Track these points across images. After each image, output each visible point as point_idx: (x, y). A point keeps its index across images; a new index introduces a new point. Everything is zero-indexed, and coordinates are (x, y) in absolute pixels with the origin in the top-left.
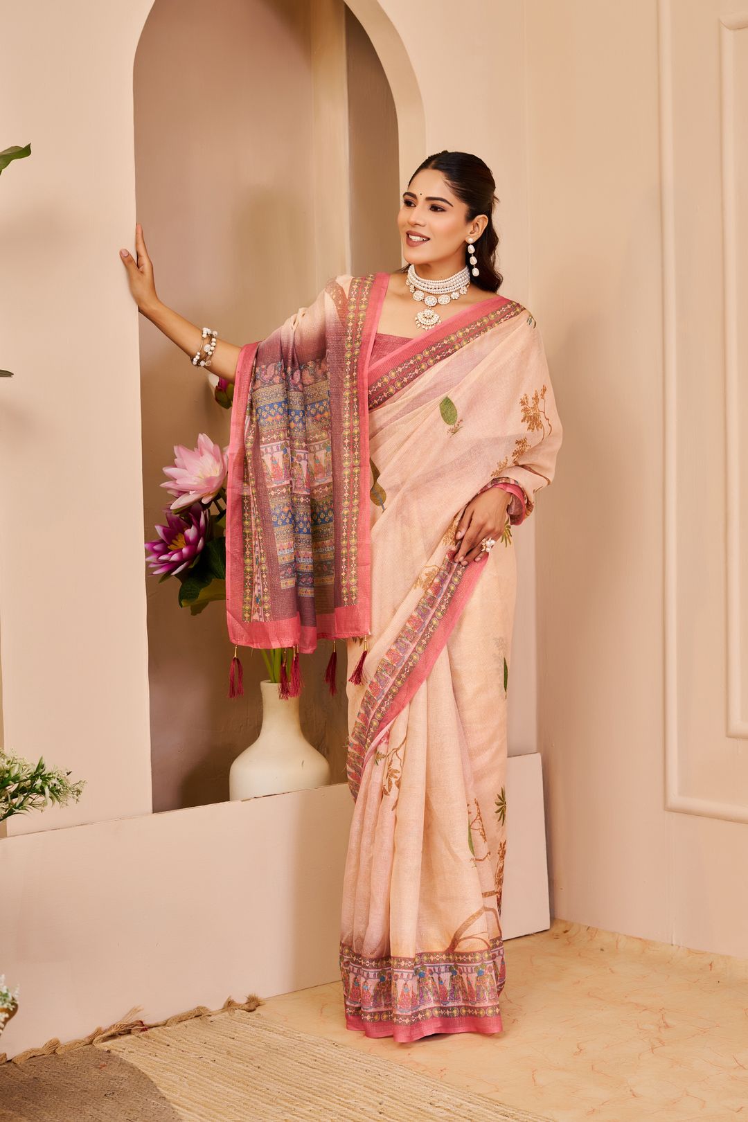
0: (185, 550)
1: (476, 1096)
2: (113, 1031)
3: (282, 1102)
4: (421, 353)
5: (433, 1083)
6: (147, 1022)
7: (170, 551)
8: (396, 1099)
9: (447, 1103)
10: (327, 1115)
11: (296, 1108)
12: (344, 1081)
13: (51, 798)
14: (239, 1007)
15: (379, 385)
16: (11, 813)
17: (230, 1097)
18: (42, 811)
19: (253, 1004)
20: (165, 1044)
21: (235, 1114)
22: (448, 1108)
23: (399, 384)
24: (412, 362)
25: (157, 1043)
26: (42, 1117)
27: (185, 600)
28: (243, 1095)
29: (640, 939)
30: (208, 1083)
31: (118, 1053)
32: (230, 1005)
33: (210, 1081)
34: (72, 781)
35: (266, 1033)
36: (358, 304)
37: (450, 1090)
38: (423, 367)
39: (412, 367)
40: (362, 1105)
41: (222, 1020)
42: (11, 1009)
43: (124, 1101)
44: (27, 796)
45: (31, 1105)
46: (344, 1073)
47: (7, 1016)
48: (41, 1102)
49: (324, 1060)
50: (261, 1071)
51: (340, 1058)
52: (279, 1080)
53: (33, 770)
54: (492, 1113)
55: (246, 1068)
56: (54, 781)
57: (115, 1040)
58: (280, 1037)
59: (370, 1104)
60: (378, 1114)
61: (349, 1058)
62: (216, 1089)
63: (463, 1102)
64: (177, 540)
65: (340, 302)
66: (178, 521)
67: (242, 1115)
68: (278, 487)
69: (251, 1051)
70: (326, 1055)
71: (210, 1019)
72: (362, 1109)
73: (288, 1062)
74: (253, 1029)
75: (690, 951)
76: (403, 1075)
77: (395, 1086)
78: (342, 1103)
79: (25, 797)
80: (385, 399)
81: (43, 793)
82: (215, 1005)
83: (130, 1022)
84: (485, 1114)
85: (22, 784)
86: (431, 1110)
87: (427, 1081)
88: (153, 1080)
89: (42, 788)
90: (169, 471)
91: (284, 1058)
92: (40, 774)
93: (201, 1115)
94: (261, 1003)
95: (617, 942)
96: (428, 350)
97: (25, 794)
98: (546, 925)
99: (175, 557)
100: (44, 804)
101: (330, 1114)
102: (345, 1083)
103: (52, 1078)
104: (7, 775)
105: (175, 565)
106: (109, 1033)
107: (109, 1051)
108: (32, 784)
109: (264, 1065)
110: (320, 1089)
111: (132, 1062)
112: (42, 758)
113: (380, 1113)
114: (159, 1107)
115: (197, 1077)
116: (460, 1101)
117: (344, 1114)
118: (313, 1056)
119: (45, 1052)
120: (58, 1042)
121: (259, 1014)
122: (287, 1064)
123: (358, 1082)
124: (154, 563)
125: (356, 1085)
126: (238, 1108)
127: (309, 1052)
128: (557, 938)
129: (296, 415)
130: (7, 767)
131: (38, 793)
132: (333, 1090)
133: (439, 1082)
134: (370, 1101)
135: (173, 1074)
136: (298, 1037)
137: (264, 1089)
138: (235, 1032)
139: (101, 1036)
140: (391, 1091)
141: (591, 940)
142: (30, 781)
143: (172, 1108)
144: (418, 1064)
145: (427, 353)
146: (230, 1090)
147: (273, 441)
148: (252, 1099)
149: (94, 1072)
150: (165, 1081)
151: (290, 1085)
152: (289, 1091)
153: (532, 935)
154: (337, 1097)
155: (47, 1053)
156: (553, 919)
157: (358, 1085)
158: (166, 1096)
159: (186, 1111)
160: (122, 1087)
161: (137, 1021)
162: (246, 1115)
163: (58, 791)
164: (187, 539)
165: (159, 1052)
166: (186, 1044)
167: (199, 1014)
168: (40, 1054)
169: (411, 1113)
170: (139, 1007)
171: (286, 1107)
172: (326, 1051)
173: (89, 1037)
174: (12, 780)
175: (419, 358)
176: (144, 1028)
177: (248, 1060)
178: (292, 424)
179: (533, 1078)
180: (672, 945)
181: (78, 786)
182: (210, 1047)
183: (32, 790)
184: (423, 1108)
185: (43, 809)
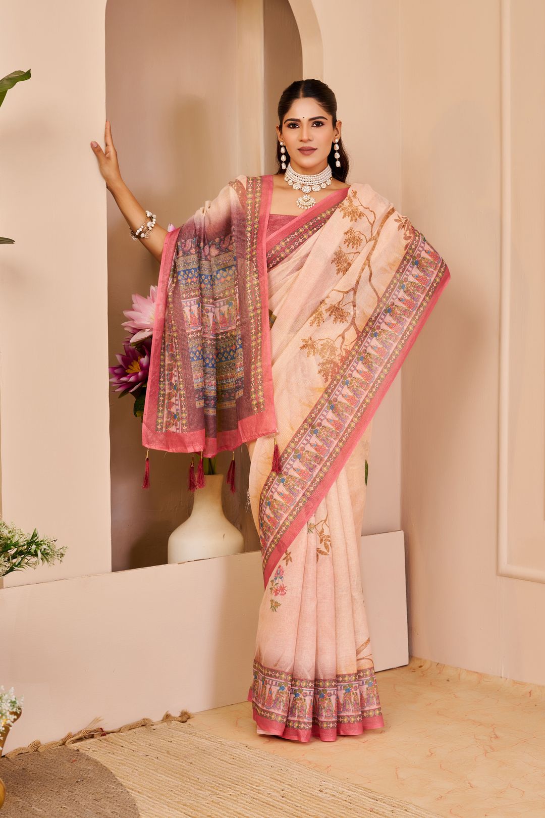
0: (140, 374)
1: (354, 785)
2: (81, 735)
3: (209, 788)
4: (302, 227)
5: (321, 776)
6: (106, 729)
7: (128, 374)
8: (294, 787)
9: (333, 790)
10: (243, 798)
11: (220, 793)
12: (255, 773)
13: (42, 559)
14: (174, 719)
15: (273, 252)
16: (12, 570)
17: (170, 784)
18: (35, 568)
19: (185, 717)
20: (120, 745)
21: (174, 797)
22: (333, 794)
23: (288, 251)
24: (296, 234)
25: (114, 745)
26: (31, 797)
27: (139, 411)
28: (180, 783)
29: (477, 673)
30: (153, 774)
31: (84, 751)
32: (167, 717)
33: (155, 773)
34: (58, 546)
35: (196, 738)
36: (254, 193)
37: (335, 781)
38: (305, 236)
39: (297, 237)
40: (269, 791)
41: (162, 728)
42: (19, 713)
43: (92, 786)
44: (24, 557)
45: (22, 788)
46: (255, 768)
47: (16, 717)
48: (29, 786)
49: (240, 759)
50: (193, 766)
51: (251, 757)
52: (206, 773)
53: (29, 538)
54: (366, 798)
55: (181, 763)
56: (44, 547)
57: (82, 742)
58: (207, 742)
59: (275, 790)
60: (281, 797)
61: (258, 757)
62: (160, 778)
63: (344, 790)
64: (132, 366)
65: (240, 192)
66: (133, 352)
67: (180, 797)
68: (194, 332)
69: (185, 751)
70: (241, 755)
71: (154, 727)
72: (269, 794)
73: (213, 759)
74: (186, 735)
75: (515, 682)
76: (299, 770)
77: (293, 778)
78: (254, 790)
79: (22, 558)
80: (278, 263)
81: (36, 555)
82: (156, 717)
83: (93, 729)
84: (361, 799)
85: (21, 548)
86: (320, 795)
87: (317, 774)
88: (112, 771)
89: (36, 551)
90: (128, 313)
91: (209, 757)
92: (34, 541)
93: (149, 797)
94: (191, 717)
95: (459, 675)
96: (307, 224)
97: (23, 556)
98: (406, 661)
99: (132, 379)
100: (35, 564)
101: (245, 797)
102: (255, 775)
103: (36, 769)
104: (9, 542)
105: (132, 384)
106: (77, 737)
107: (78, 750)
108: (27, 549)
109: (195, 762)
110: (237, 779)
111: (96, 758)
112: (36, 529)
113: (283, 797)
114: (118, 791)
115: (145, 770)
116: (343, 789)
117: (256, 797)
118: (231, 755)
119: (30, 750)
120: (39, 743)
121: (189, 724)
122: (212, 761)
123: (266, 774)
124: (116, 383)
125: (264, 777)
126: (177, 792)
127: (228, 753)
128: (415, 672)
129: (205, 278)
130: (10, 535)
131: (32, 555)
132: (247, 780)
133: (326, 775)
134: (275, 788)
135: (127, 767)
136: (220, 741)
137: (196, 779)
138: (173, 737)
139: (71, 739)
140: (290, 781)
141: (440, 673)
142: (26, 546)
143: (128, 792)
144: (310, 762)
145: (306, 227)
146: (170, 779)
147: (192, 297)
148: (187, 786)
149: (68, 765)
150: (121, 772)
151: (215, 776)
152: (214, 780)
153: (395, 669)
154: (250, 785)
155: (31, 751)
156: (411, 657)
157: (266, 777)
158: (123, 783)
159: (138, 794)
160: (89, 776)
161: (98, 729)
162: (183, 797)
163: (47, 554)
164: (141, 365)
165: (115, 751)
166: (136, 746)
167: (145, 724)
168: (26, 752)
169: (306, 798)
170: (100, 718)
171: (212, 792)
172: (240, 751)
173: (63, 740)
174: (13, 545)
175: (301, 230)
176: (104, 733)
177: (183, 758)
178: (203, 285)
179: (397, 774)
180: (501, 677)
181: (61, 550)
182: (153, 748)
183: (28, 553)
184: (315, 794)
185: (35, 567)
